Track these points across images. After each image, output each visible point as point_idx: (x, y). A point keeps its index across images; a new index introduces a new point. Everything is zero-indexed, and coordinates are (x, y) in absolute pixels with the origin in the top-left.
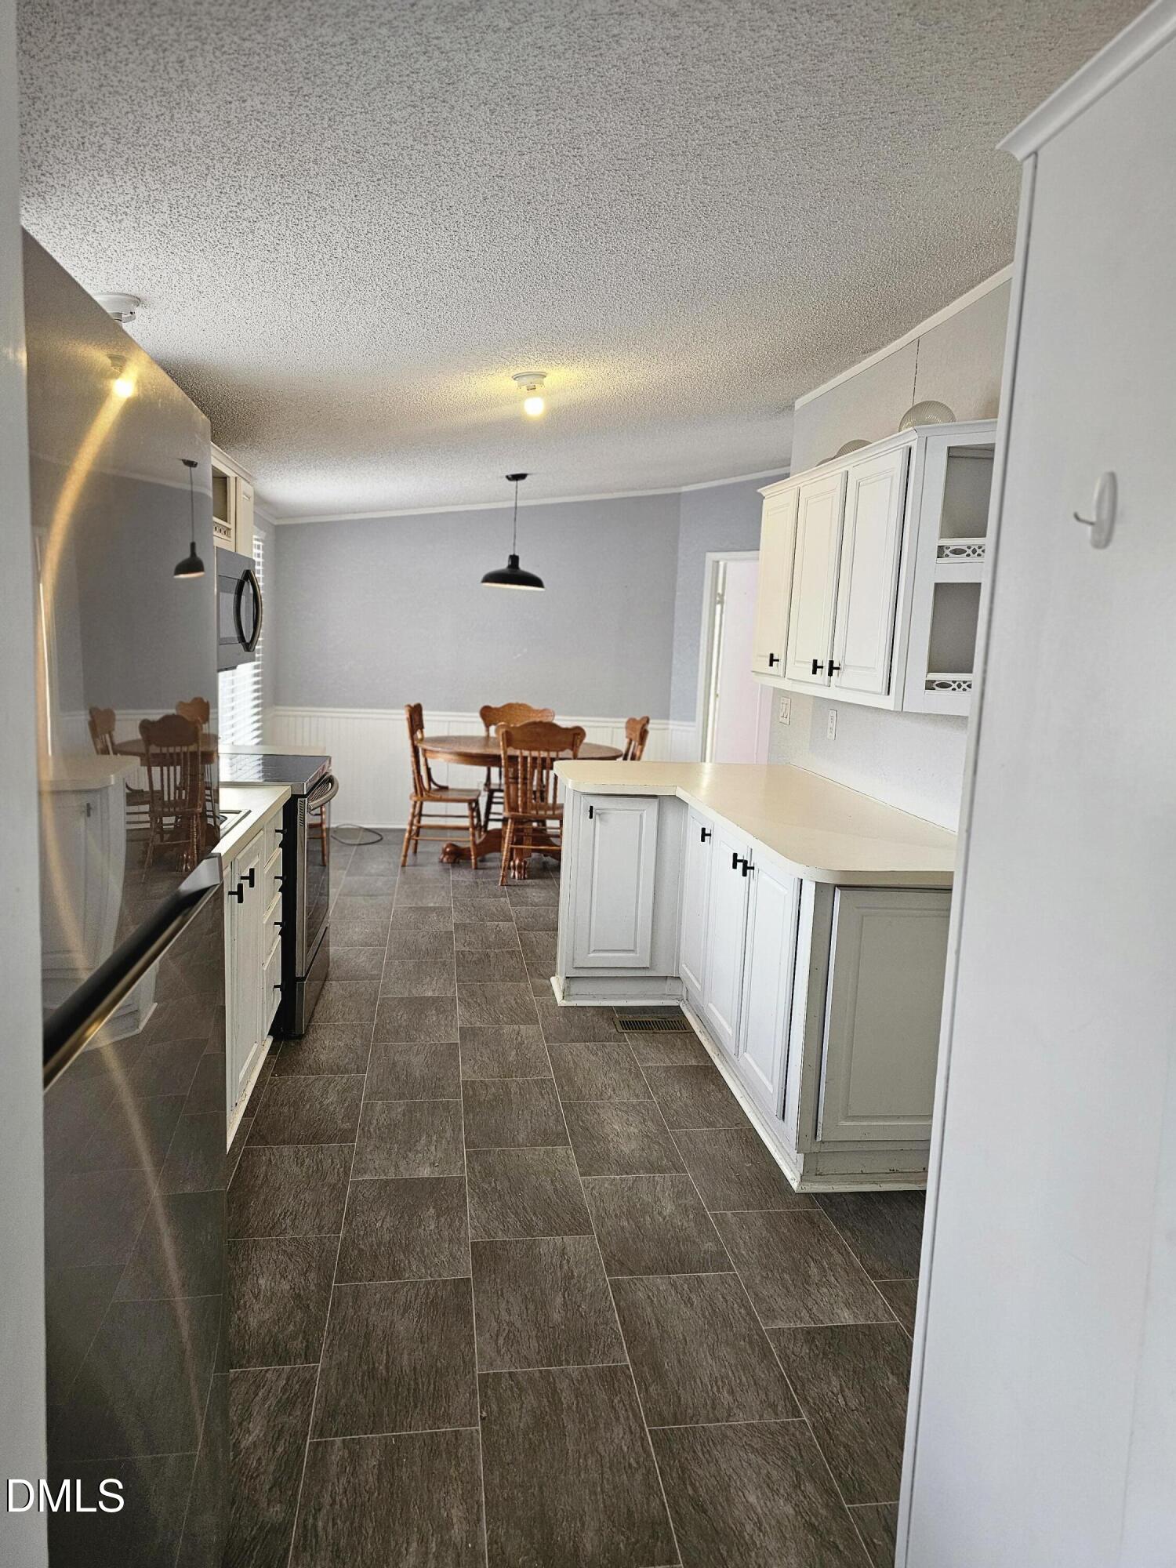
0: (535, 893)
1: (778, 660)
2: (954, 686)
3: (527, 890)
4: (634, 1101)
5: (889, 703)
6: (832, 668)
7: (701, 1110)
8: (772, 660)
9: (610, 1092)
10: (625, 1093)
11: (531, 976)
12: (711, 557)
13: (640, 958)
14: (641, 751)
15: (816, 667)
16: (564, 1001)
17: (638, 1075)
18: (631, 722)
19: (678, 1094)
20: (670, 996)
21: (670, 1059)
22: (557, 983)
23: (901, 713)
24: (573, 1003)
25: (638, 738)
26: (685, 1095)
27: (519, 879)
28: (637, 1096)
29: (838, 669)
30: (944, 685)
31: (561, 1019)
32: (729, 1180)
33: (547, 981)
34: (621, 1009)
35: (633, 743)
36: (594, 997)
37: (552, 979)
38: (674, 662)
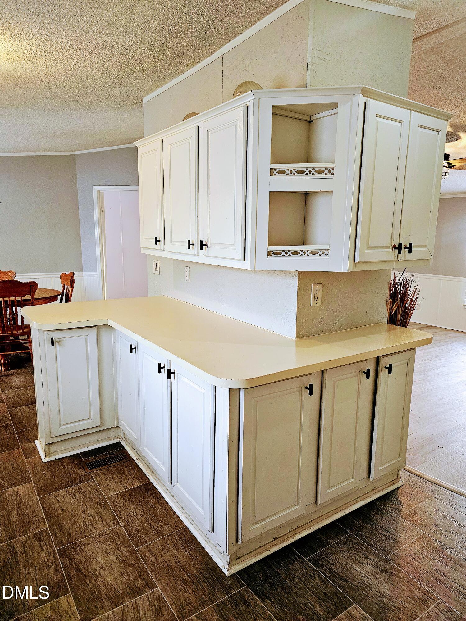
0: (17, 380)
1: (159, 241)
2: (284, 253)
3: (11, 378)
4: (107, 530)
5: (247, 265)
6: (202, 245)
7: (152, 523)
8: (156, 241)
9: (90, 527)
10: (100, 525)
11: (21, 441)
12: (95, 188)
13: (95, 421)
14: (72, 291)
15: (190, 244)
16: (47, 459)
17: (106, 507)
18: (63, 276)
19: (135, 514)
20: (113, 438)
21: (123, 485)
22: (40, 445)
23: (254, 271)
24: (53, 458)
25: (69, 284)
26: (139, 513)
27: (5, 370)
28: (109, 525)
29: (205, 245)
30: (277, 253)
31: (47, 473)
32: (184, 582)
33: (33, 444)
34: (85, 454)
35: (66, 286)
36: (67, 451)
37: (36, 442)
38: (82, 241)
